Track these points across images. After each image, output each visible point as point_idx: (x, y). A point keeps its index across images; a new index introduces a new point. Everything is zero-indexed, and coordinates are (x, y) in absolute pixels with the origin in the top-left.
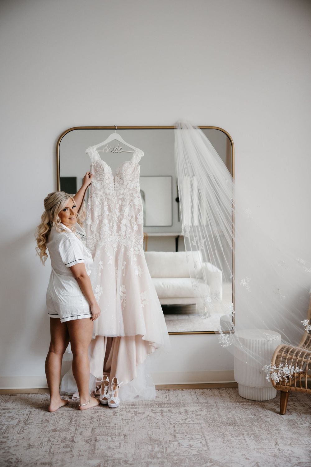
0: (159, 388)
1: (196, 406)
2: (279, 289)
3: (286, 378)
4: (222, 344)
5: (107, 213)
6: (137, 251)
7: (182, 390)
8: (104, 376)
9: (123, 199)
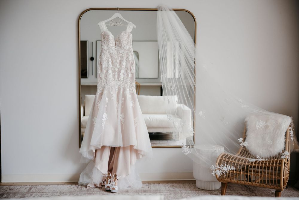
2: (223, 118)
3: (225, 174)
4: (184, 152)
5: (111, 66)
6: (131, 91)
8: (108, 173)
9: (122, 57)
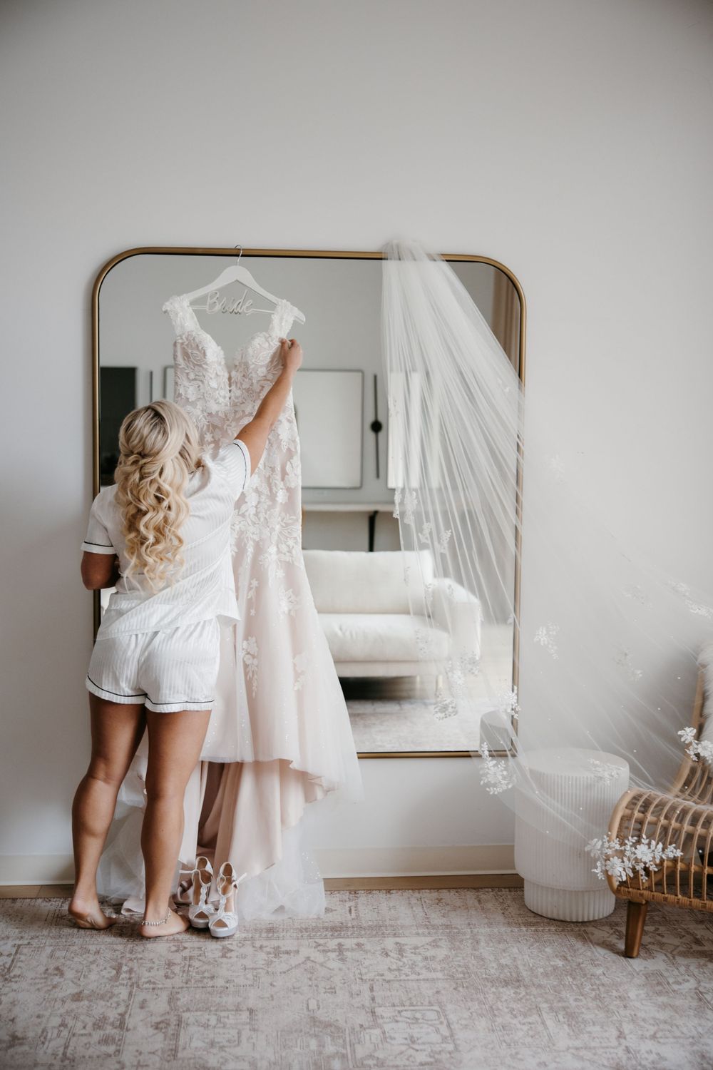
0: (332, 886)
1: (423, 934)
2: (626, 655)
3: (643, 873)
4: (488, 785)
6: (285, 554)
7: (389, 891)
8: (201, 859)
